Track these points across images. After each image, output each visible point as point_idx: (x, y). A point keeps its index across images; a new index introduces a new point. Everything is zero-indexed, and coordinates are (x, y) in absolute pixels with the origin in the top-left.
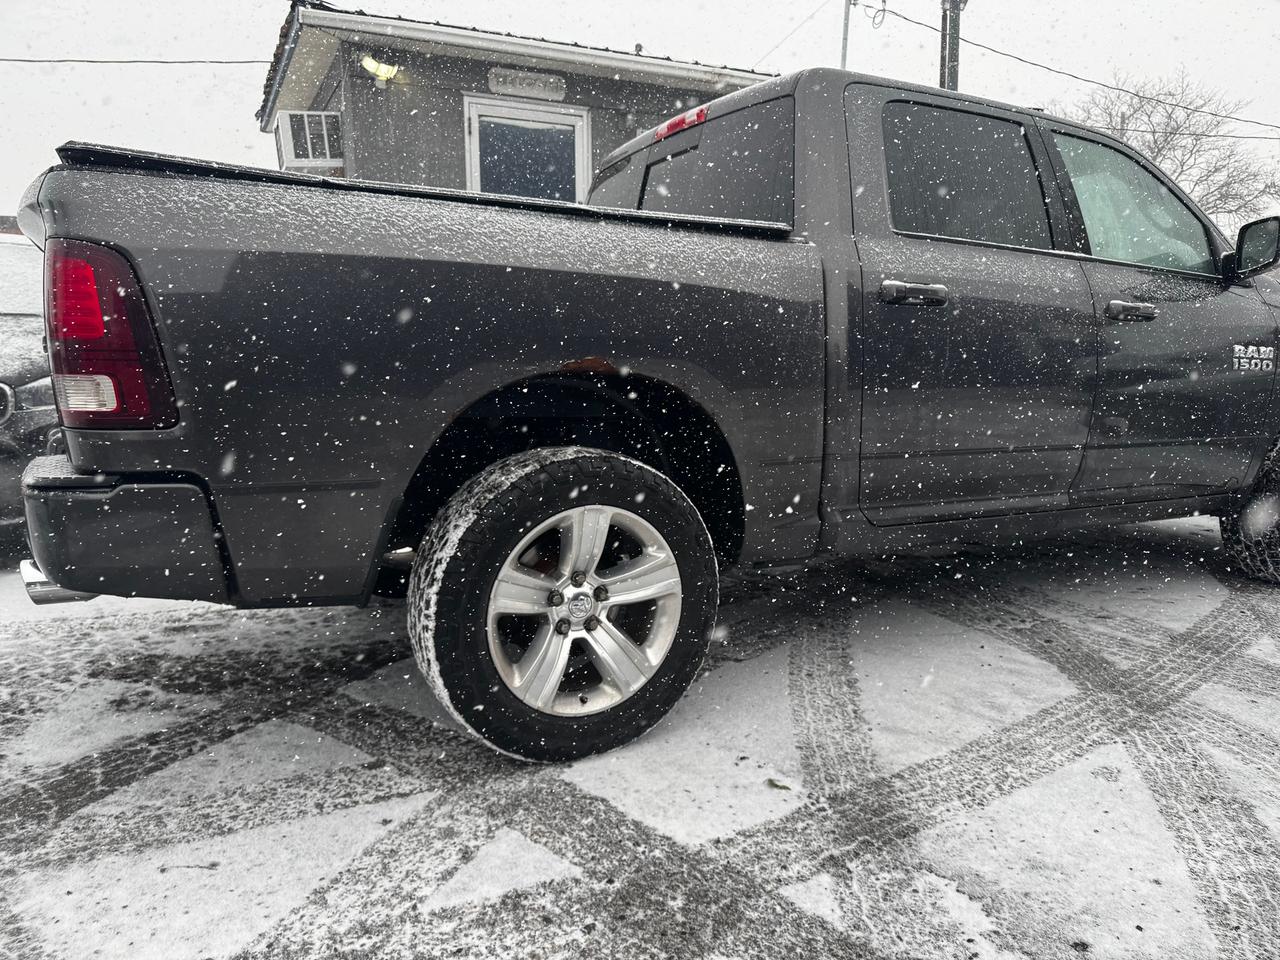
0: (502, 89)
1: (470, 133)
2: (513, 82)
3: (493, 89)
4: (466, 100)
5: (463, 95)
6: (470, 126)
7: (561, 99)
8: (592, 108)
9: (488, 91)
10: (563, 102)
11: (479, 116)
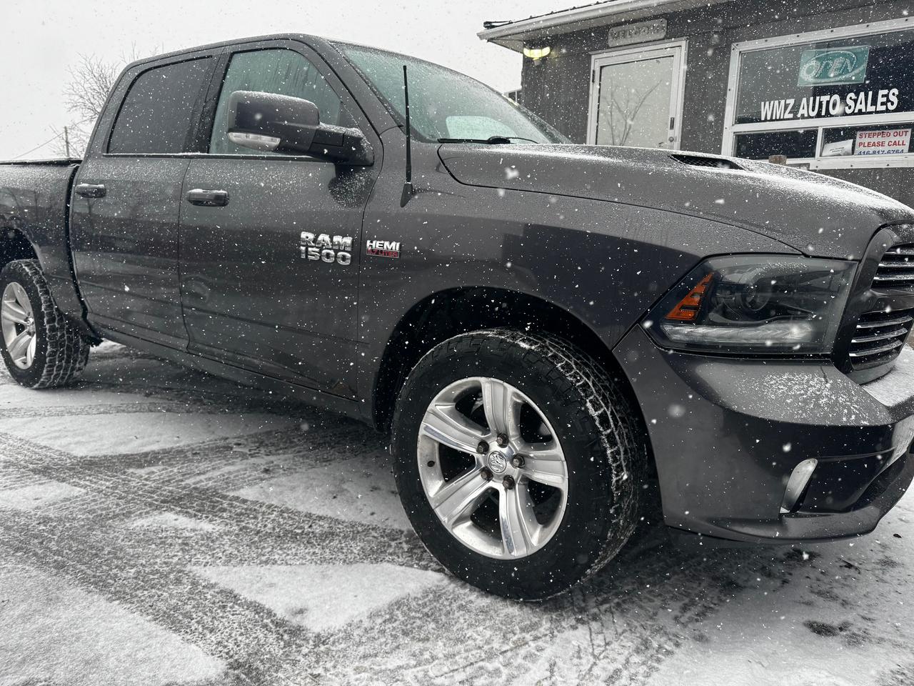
0: (617, 43)
1: (593, 81)
4: (593, 57)
5: (590, 55)
6: (593, 75)
7: (662, 36)
8: (690, 38)
9: (608, 47)
11: (602, 67)
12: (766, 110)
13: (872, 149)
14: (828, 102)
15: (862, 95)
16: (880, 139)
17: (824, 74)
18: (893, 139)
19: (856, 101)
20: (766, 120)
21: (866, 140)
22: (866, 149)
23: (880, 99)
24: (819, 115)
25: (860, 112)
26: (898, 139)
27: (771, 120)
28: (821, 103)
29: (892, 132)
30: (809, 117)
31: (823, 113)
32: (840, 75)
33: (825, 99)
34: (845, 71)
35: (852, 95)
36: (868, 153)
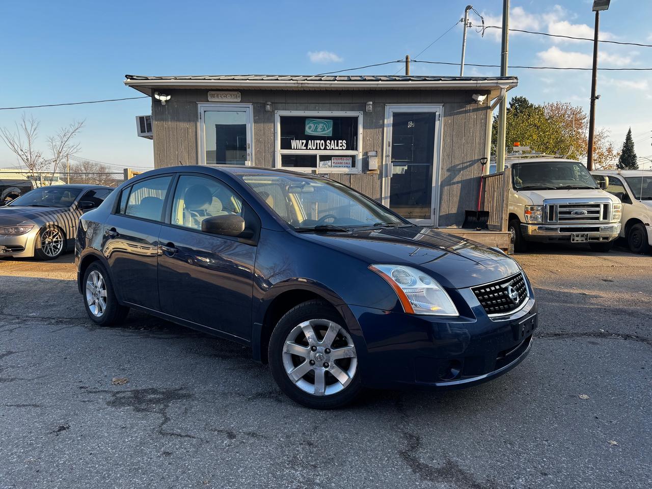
0: (213, 100)
1: (200, 118)
2: (218, 97)
3: (210, 99)
4: (199, 105)
5: (197, 105)
6: (200, 115)
7: (239, 101)
8: (253, 103)
9: (209, 102)
10: (240, 102)
11: (205, 111)
12: (294, 143)
13: (338, 165)
14: (320, 143)
15: (333, 141)
16: (340, 161)
17: (316, 130)
18: (345, 161)
19: (330, 144)
20: (294, 149)
21: (336, 161)
22: (336, 165)
23: (340, 145)
24: (316, 149)
25: (332, 149)
26: (347, 161)
27: (296, 149)
28: (317, 144)
29: (345, 158)
30: (312, 149)
31: (318, 148)
32: (322, 131)
33: (318, 142)
34: (324, 130)
35: (329, 141)
36: (337, 167)
